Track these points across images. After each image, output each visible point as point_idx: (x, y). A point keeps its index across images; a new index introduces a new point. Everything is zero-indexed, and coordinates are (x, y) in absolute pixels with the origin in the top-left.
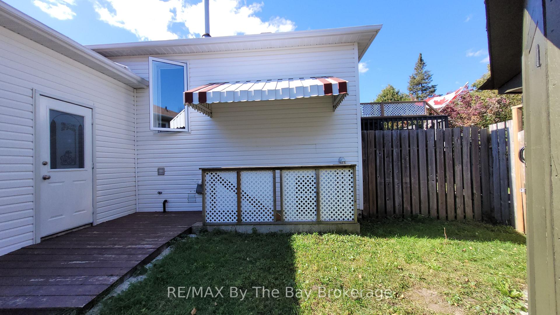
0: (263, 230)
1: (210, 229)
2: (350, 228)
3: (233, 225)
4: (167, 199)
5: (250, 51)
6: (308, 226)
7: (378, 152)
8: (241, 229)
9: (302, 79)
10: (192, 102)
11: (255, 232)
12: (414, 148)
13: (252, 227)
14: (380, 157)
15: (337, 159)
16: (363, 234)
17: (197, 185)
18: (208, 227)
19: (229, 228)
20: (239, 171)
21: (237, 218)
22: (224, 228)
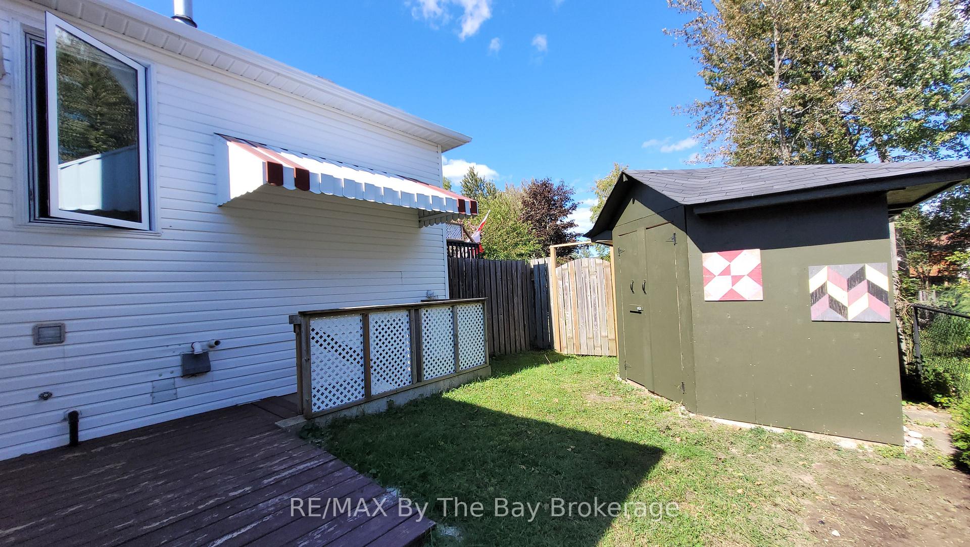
0: (401, 400)
1: (321, 422)
2: (482, 373)
3: (357, 404)
4: (77, 409)
5: (292, 96)
6: (449, 381)
7: (461, 283)
8: (371, 408)
9: (356, 167)
10: (283, 184)
11: (390, 404)
12: (488, 279)
13: (385, 400)
14: (463, 289)
15: (424, 293)
16: (495, 375)
17: (179, 357)
18: (317, 420)
19: (354, 412)
20: (364, 314)
21: (363, 392)
22: (347, 413)
